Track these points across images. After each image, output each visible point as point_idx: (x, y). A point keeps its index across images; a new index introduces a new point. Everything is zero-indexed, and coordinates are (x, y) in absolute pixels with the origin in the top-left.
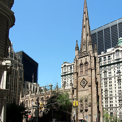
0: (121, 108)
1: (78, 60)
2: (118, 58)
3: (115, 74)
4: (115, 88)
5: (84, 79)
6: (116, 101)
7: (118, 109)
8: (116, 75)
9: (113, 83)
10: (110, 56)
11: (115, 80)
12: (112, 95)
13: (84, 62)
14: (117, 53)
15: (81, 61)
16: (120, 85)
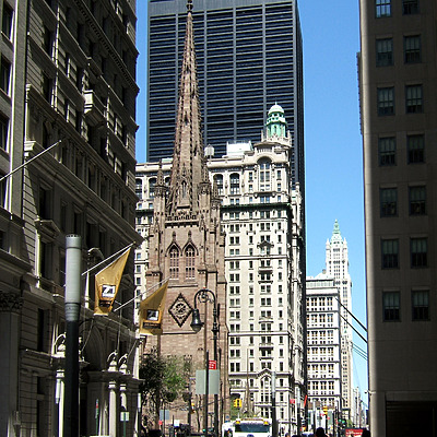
0: (266, 379)
1: (163, 229)
2: (266, 189)
3: (251, 246)
4: (251, 300)
5: (181, 296)
6: (252, 351)
7: (257, 382)
8: (257, 251)
9: (244, 284)
10: (237, 176)
11: (251, 272)
12: (238, 326)
13: (182, 241)
14: (262, 167)
15: (174, 235)
16: (269, 291)
